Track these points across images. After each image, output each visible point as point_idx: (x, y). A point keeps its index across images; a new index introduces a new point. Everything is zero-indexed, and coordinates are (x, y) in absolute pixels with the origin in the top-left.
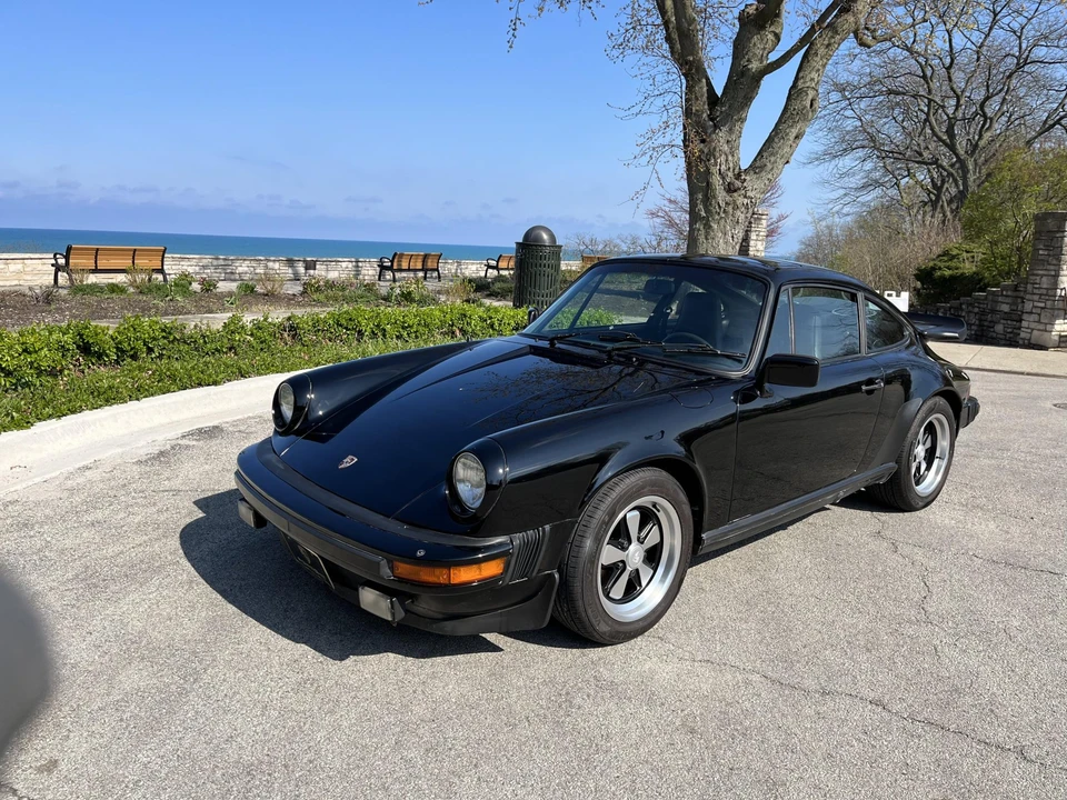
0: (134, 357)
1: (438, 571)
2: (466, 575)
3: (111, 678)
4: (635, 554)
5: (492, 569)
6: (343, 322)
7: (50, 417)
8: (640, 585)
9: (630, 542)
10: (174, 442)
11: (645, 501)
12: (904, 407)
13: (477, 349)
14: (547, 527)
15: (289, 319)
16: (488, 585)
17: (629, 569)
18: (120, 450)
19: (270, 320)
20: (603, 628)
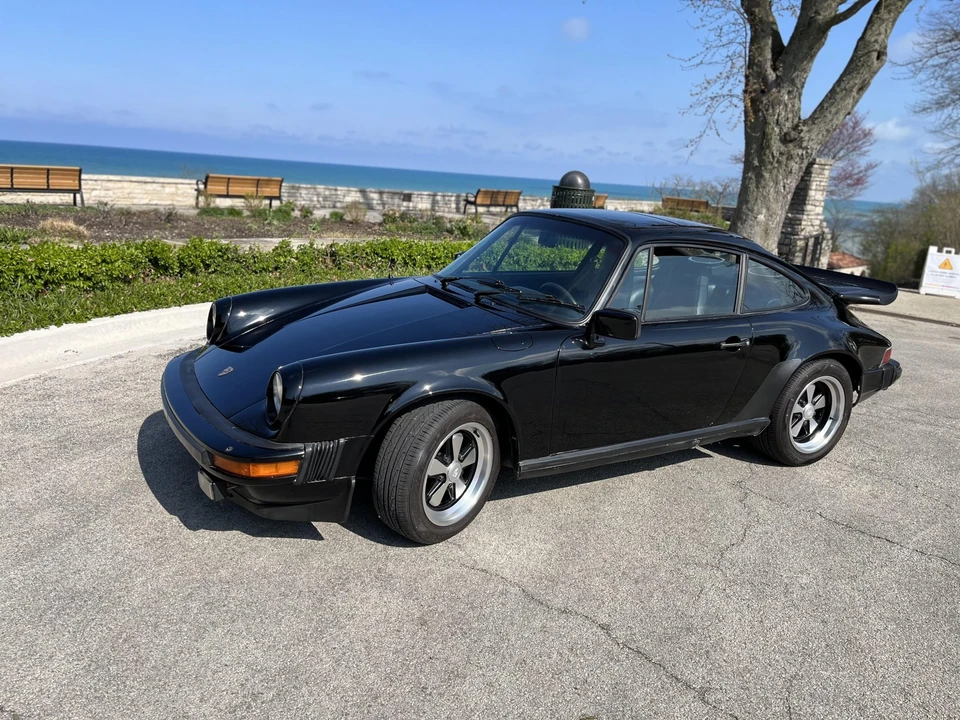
0: (193, 271)
1: (244, 465)
2: (264, 471)
3: (31, 515)
4: (454, 470)
5: (288, 469)
6: (379, 251)
7: (106, 315)
8: (455, 496)
9: (452, 459)
10: (193, 343)
11: (468, 426)
12: (779, 366)
13: (396, 284)
14: (342, 441)
15: (331, 246)
16: (283, 481)
17: (448, 482)
18: (151, 345)
19: (315, 246)
20: (421, 528)
